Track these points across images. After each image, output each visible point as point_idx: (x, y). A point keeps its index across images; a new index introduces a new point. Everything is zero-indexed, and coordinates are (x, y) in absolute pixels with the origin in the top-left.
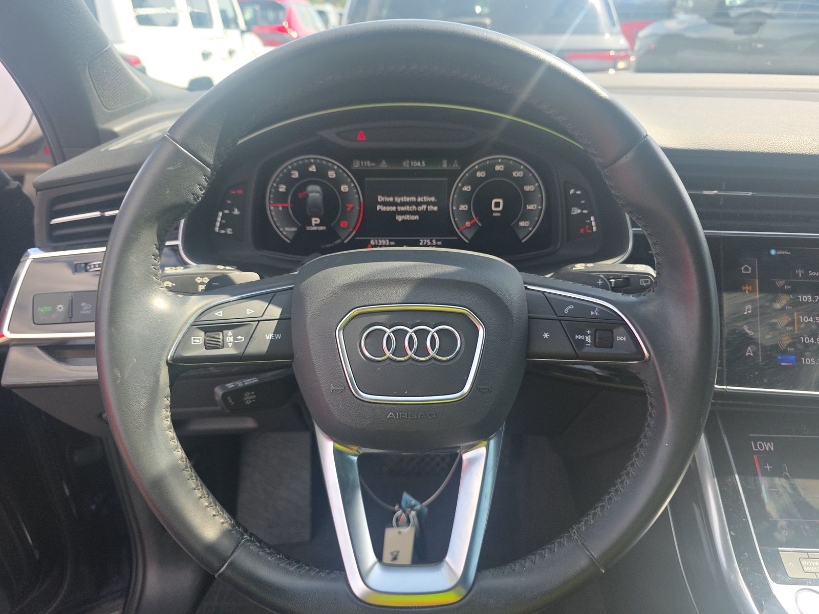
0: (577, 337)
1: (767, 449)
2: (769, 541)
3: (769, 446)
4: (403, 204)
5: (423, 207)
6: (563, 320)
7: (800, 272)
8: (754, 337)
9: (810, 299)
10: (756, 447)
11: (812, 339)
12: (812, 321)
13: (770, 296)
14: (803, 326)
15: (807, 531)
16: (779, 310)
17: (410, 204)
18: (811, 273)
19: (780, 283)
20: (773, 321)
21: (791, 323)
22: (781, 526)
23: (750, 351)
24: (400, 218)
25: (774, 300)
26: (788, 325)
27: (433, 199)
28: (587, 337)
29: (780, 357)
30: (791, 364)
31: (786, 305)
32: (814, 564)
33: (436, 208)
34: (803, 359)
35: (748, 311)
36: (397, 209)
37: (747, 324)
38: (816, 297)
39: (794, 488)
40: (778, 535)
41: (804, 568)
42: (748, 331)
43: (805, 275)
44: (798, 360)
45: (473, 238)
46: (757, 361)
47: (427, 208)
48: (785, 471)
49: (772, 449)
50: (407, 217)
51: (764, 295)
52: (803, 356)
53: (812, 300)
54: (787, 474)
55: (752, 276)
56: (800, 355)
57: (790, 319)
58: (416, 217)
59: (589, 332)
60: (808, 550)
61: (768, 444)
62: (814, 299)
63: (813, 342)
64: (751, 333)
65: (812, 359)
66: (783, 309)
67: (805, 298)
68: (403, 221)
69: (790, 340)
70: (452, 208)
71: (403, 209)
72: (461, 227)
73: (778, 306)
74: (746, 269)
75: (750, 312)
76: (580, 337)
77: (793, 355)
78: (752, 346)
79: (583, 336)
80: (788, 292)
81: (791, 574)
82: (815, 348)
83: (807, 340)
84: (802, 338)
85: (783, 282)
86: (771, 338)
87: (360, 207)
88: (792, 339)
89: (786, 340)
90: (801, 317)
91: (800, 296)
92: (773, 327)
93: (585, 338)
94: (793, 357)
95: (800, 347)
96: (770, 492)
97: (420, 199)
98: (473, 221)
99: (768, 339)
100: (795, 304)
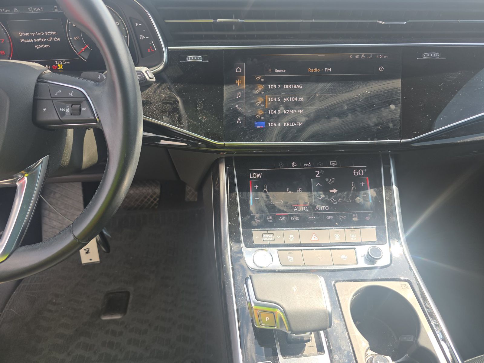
0: (61, 110)
1: (258, 177)
2: (248, 226)
3: (259, 175)
4: (37, 37)
5: (51, 39)
6: (54, 100)
7: (270, 70)
8: (241, 112)
9: (275, 87)
10: (252, 176)
11: (275, 111)
12: (275, 100)
13: (252, 86)
14: (270, 103)
15: (270, 220)
16: (257, 94)
17: (41, 37)
18: (277, 71)
19: (258, 78)
20: (252, 101)
21: (264, 102)
22: (256, 218)
23: (239, 121)
24: (38, 47)
25: (254, 89)
26: (261, 103)
27: (55, 33)
28: (67, 110)
29: (256, 123)
30: (262, 127)
31: (261, 91)
32: (269, 237)
33: (59, 39)
34: (269, 123)
35: (239, 96)
36: (34, 41)
37: (238, 104)
38: (278, 85)
39: (268, 197)
40: (253, 222)
41: (264, 238)
42: (238, 108)
43: (274, 72)
44: (267, 124)
45: (88, 58)
46: (243, 126)
47: (53, 39)
48: (265, 188)
49: (261, 177)
50: (42, 46)
51: (248, 85)
52: (269, 122)
53: (276, 87)
54: (266, 190)
55: (242, 74)
56: (267, 121)
57: (263, 100)
58: (48, 46)
59: (68, 106)
60: (268, 229)
61: (259, 174)
62: (277, 86)
63: (275, 113)
64: (240, 109)
65: (274, 123)
66: (259, 93)
67: (272, 86)
68: (40, 48)
69: (263, 113)
70: (70, 39)
71: (38, 40)
72: (78, 51)
73: (256, 92)
74: (238, 70)
75: (240, 96)
76: (63, 110)
77: (264, 121)
78: (240, 117)
79: (65, 109)
80: (262, 83)
81: (256, 242)
82: (276, 116)
83: (272, 112)
84: (269, 111)
85: (259, 77)
86: (251, 112)
87: (9, 40)
88: (264, 111)
89: (260, 113)
90: (269, 98)
91: (269, 86)
92: (253, 105)
93: (66, 110)
94: (264, 123)
95: (267, 116)
96: (254, 200)
97: (47, 34)
98: (85, 47)
99: (249, 112)
100: (266, 90)
